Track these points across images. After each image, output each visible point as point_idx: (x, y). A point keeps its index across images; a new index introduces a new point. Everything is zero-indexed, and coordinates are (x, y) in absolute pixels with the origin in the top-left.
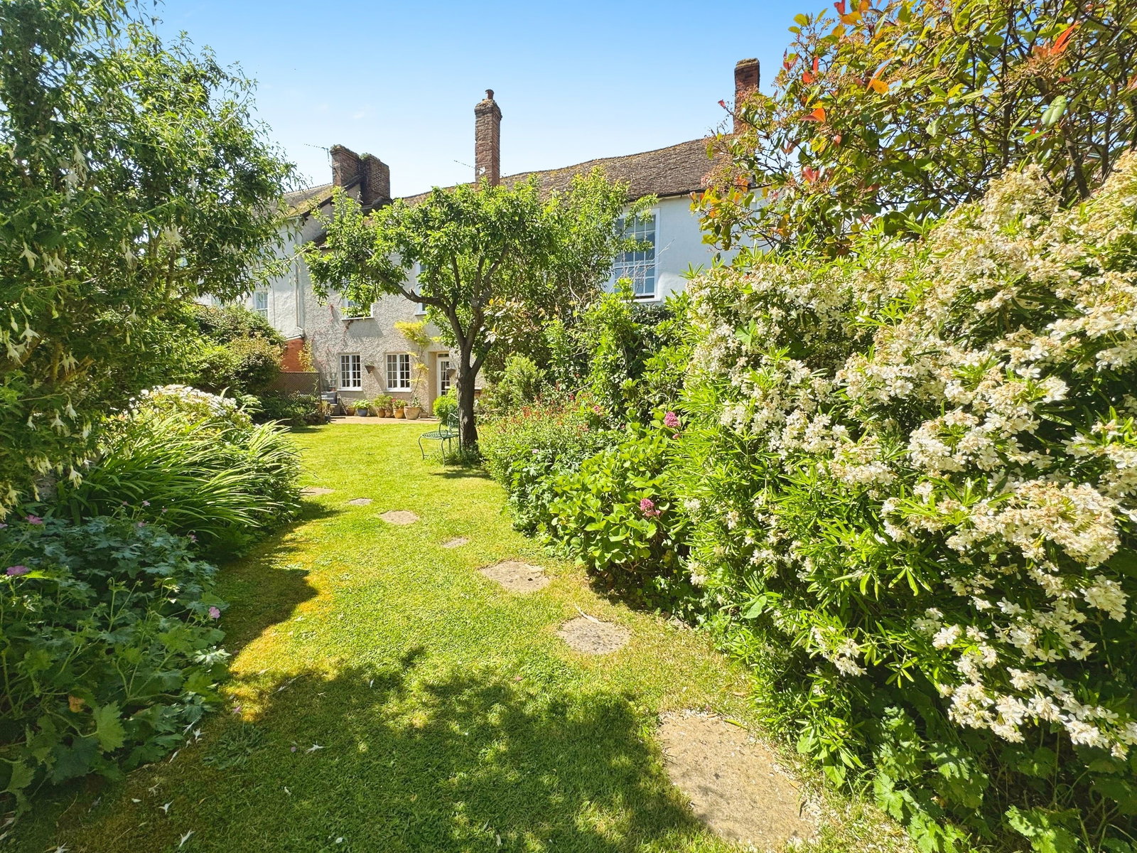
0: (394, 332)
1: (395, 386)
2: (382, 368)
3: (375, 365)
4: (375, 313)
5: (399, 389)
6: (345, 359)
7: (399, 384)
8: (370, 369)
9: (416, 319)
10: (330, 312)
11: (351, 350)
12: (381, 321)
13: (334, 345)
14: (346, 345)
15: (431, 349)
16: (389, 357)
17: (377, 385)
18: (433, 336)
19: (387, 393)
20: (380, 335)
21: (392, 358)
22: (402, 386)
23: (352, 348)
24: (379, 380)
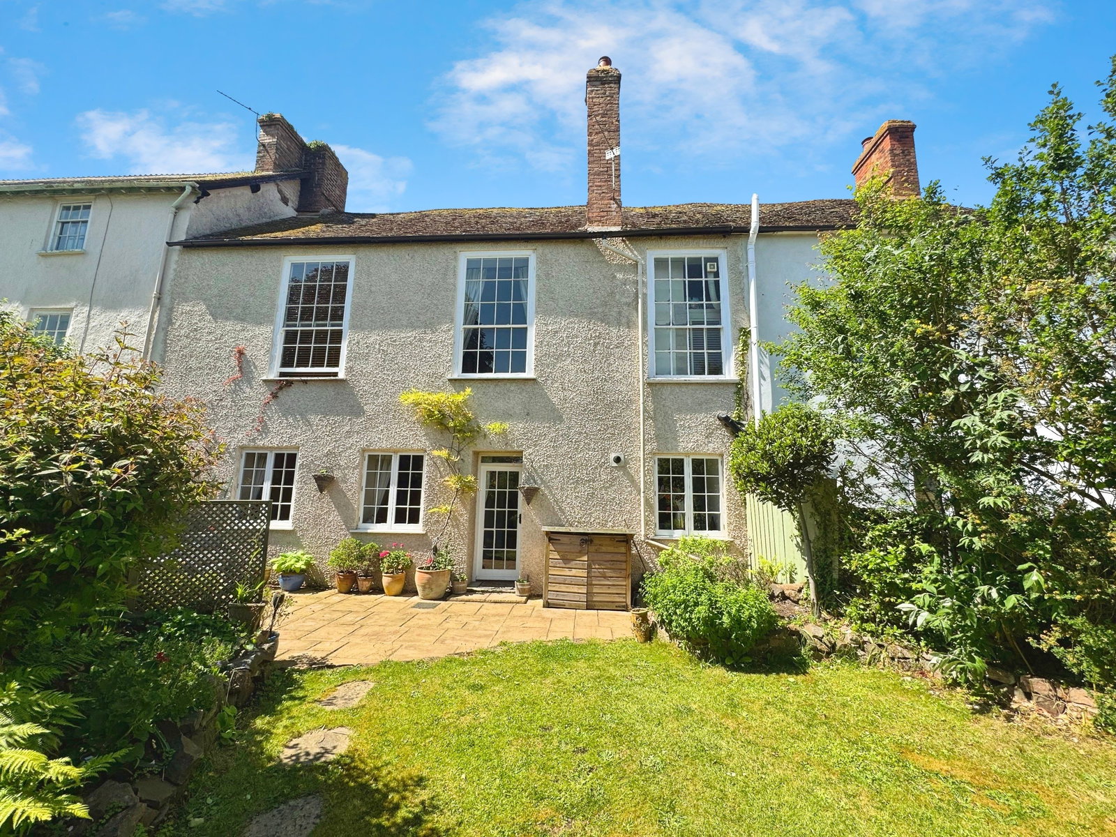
0: (392, 410)
1: (382, 518)
2: (354, 482)
3: (337, 474)
4: (349, 370)
5: (390, 526)
6: (254, 460)
7: (391, 515)
8: (324, 482)
9: (450, 388)
10: (234, 362)
11: (275, 443)
12: (362, 386)
13: (231, 431)
14: (264, 430)
15: (482, 446)
16: (373, 460)
17: (335, 517)
18: (489, 418)
19: (362, 537)
20: (357, 411)
21: (377, 462)
22: (400, 518)
23: (277, 438)
24: (343, 507)
